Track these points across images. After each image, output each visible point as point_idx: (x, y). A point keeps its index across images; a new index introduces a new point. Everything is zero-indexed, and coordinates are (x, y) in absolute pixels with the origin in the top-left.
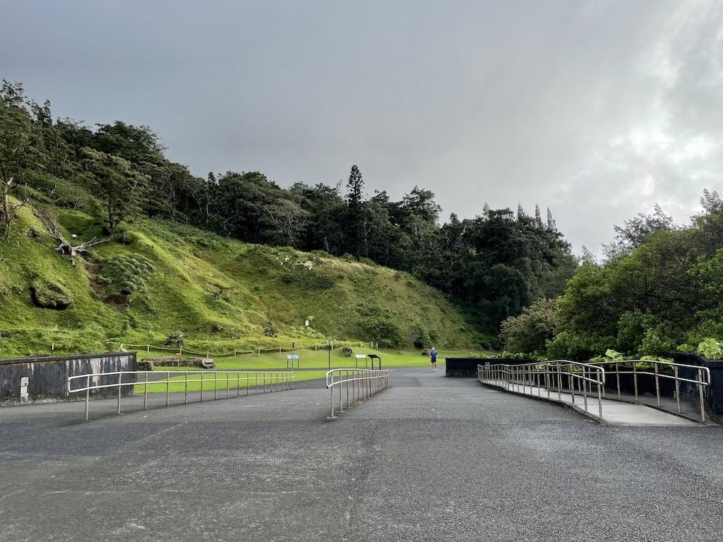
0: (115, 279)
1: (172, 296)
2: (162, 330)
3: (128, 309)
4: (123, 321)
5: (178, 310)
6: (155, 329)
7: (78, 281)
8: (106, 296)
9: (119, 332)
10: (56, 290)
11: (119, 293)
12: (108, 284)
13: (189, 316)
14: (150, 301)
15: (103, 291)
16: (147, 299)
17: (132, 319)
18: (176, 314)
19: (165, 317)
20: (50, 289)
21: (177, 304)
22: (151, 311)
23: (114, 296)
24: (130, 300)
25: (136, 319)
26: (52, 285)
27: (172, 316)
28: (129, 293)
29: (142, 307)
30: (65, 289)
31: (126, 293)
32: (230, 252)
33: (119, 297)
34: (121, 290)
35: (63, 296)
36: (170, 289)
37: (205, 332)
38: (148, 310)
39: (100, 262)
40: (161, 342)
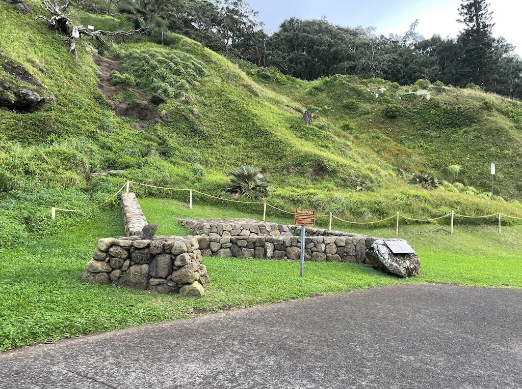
0: (142, 80)
1: (235, 113)
2: (219, 165)
3: (158, 126)
4: (146, 143)
5: (246, 135)
6: (206, 163)
7: (73, 71)
8: (124, 106)
9: (132, 160)
10: (18, 74)
11: (146, 102)
12: (129, 85)
13: (267, 146)
14: (198, 117)
15: (120, 97)
16: (192, 112)
17: (163, 142)
18: (242, 141)
19: (224, 145)
20: (6, 69)
21: (244, 125)
22: (200, 134)
23: (138, 105)
24: (164, 112)
25: (172, 142)
26: (11, 63)
27: (237, 144)
28: (162, 101)
29: (183, 125)
30: (39, 77)
31: (157, 101)
32: (298, 86)
33: (146, 108)
34: (149, 97)
35: (31, 86)
36: (230, 101)
37: (302, 174)
38: (195, 132)
39: (122, 59)
40: (219, 186)
